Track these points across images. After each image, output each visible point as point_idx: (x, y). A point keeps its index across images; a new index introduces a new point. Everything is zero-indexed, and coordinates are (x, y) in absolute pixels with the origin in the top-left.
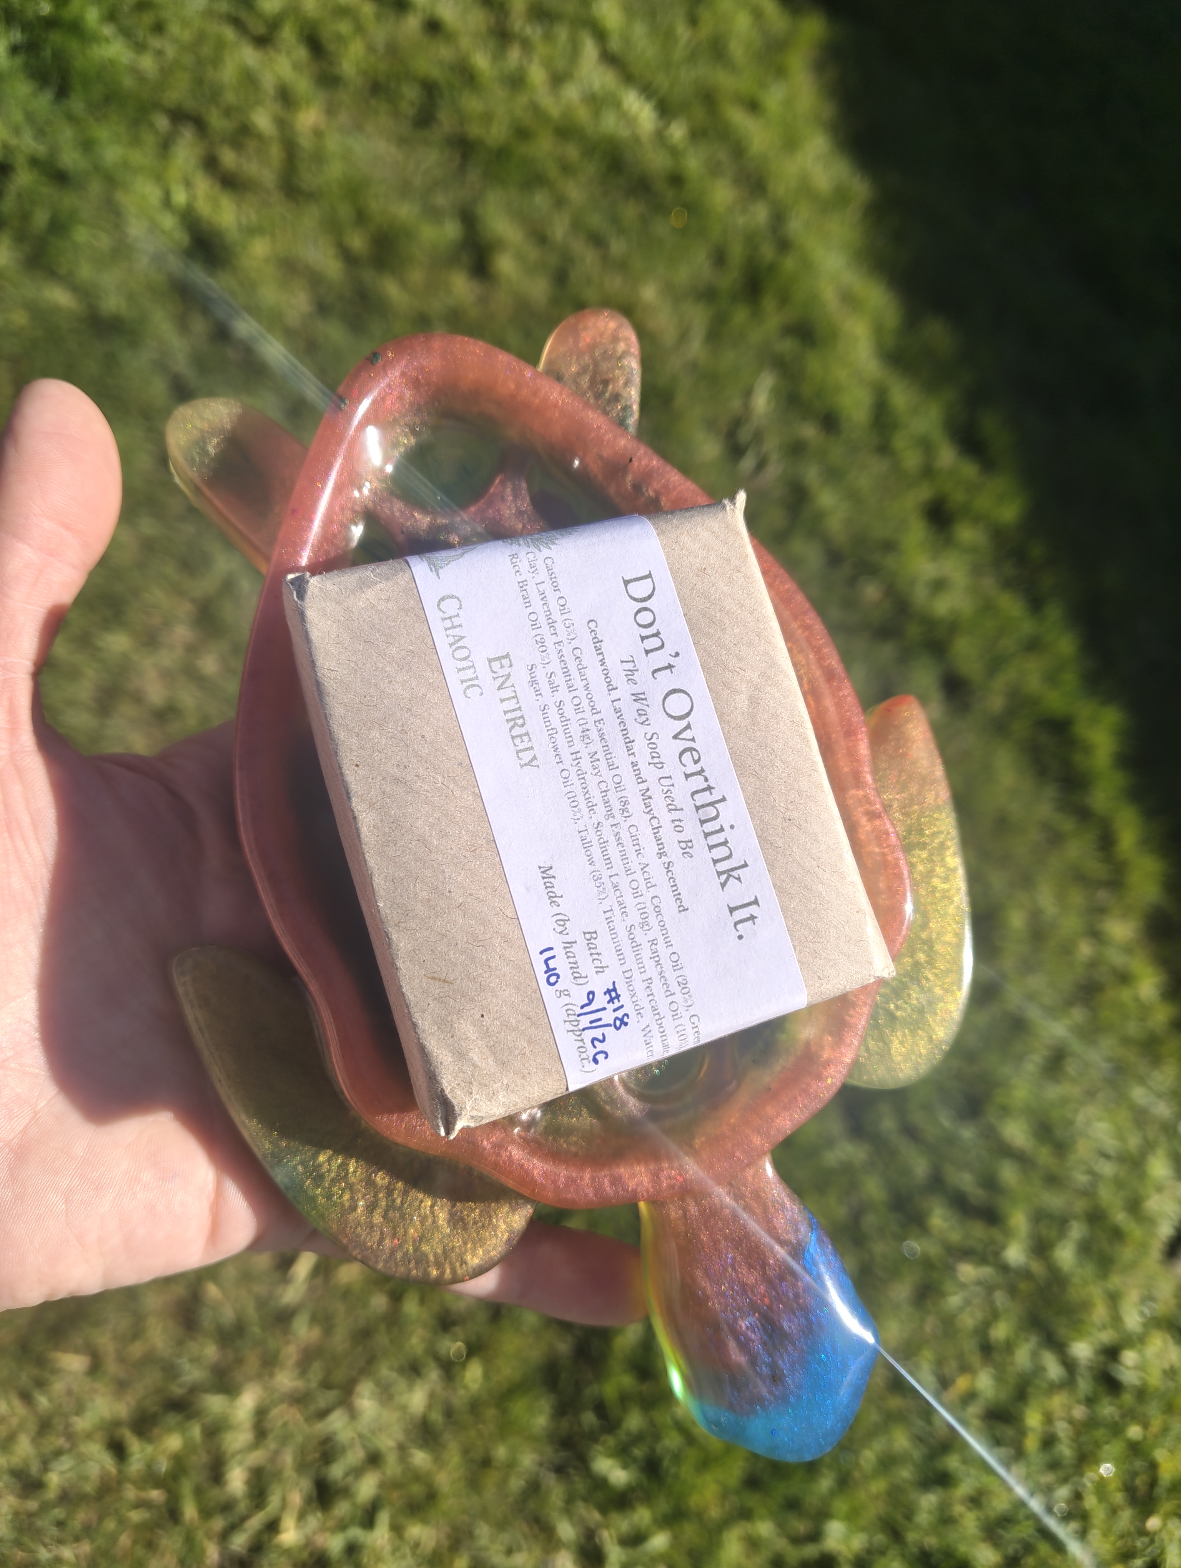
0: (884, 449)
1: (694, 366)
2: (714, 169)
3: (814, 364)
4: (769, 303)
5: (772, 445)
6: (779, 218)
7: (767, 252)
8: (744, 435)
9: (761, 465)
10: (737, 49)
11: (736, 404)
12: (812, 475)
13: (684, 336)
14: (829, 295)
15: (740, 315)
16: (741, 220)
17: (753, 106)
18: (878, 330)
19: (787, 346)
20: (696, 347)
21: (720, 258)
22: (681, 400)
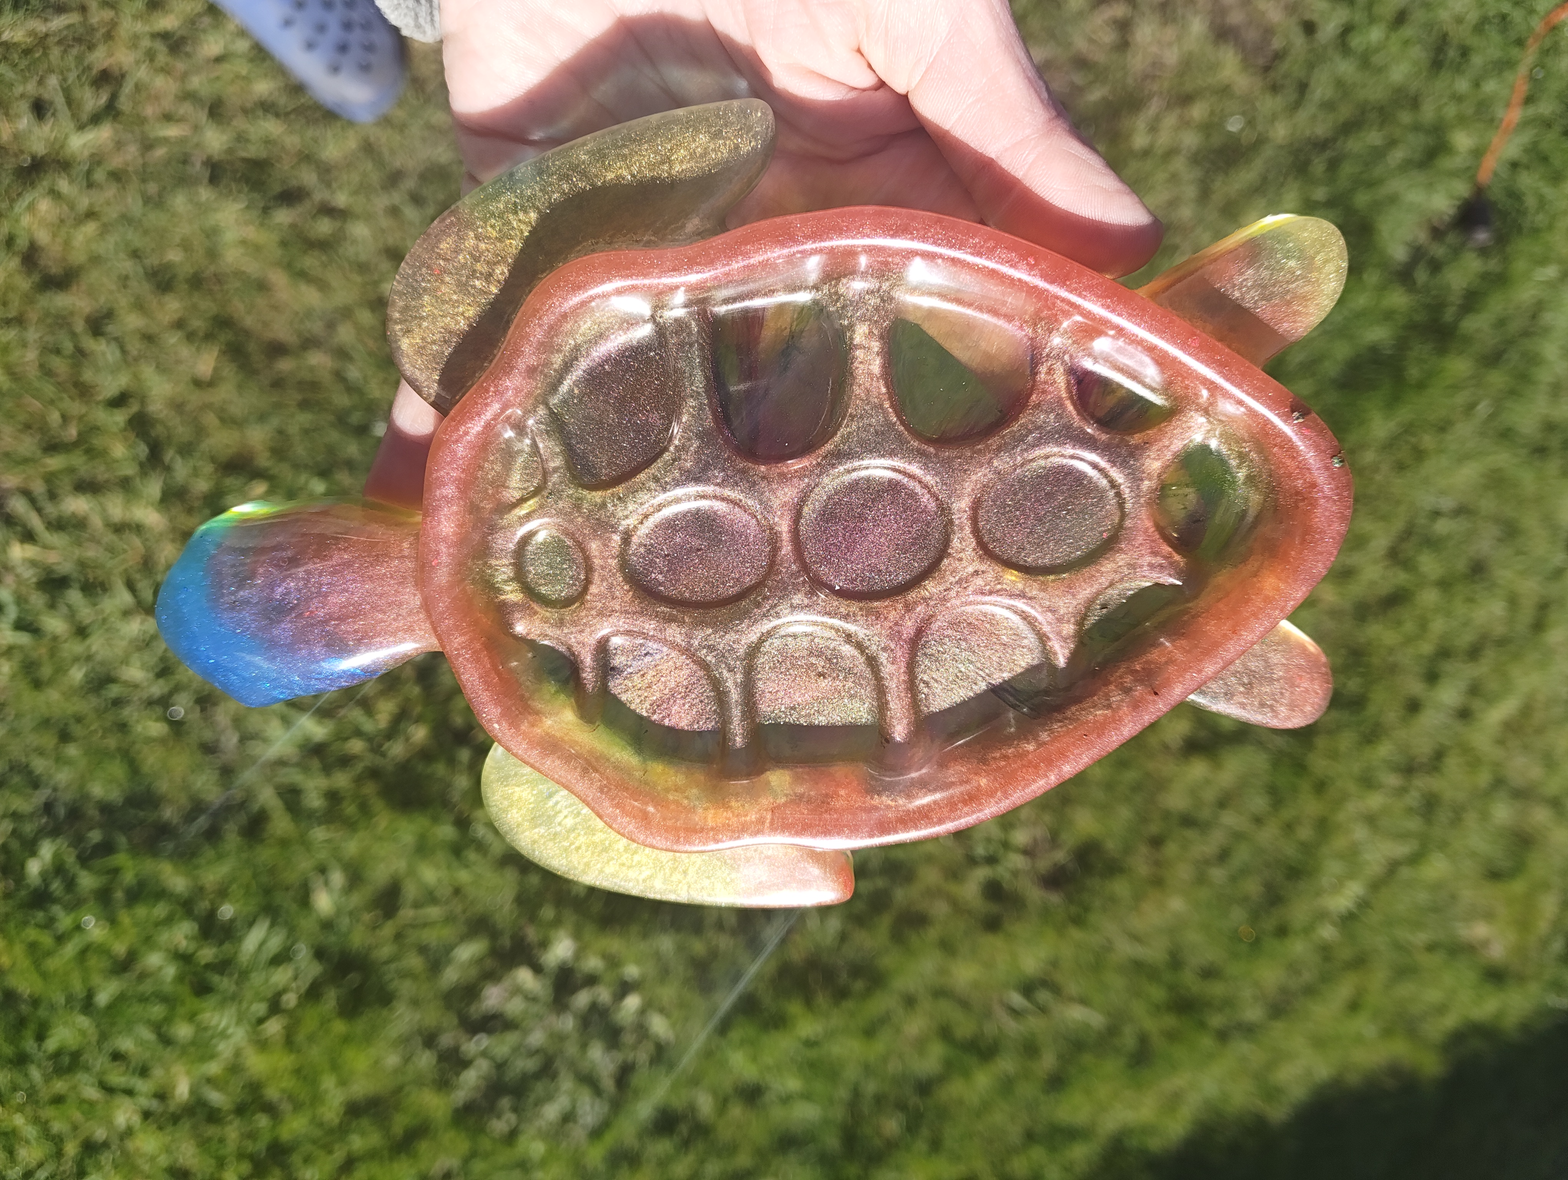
0: (1030, 1137)
1: (1108, 947)
2: (1293, 968)
3: (1112, 1066)
4: (1170, 1021)
5: (1035, 1024)
6: (1249, 1031)
7: (1216, 1020)
8: (1043, 996)
9: (1015, 1013)
10: (1405, 989)
11: (1072, 988)
12: (1006, 1064)
13: (1136, 938)
14: (1178, 1081)
15: (1158, 993)
16: (1247, 993)
17: (1354, 1006)
18: (1147, 1130)
19: (1128, 1040)
20: (1125, 949)
21: (1209, 973)
22: (1076, 934)
